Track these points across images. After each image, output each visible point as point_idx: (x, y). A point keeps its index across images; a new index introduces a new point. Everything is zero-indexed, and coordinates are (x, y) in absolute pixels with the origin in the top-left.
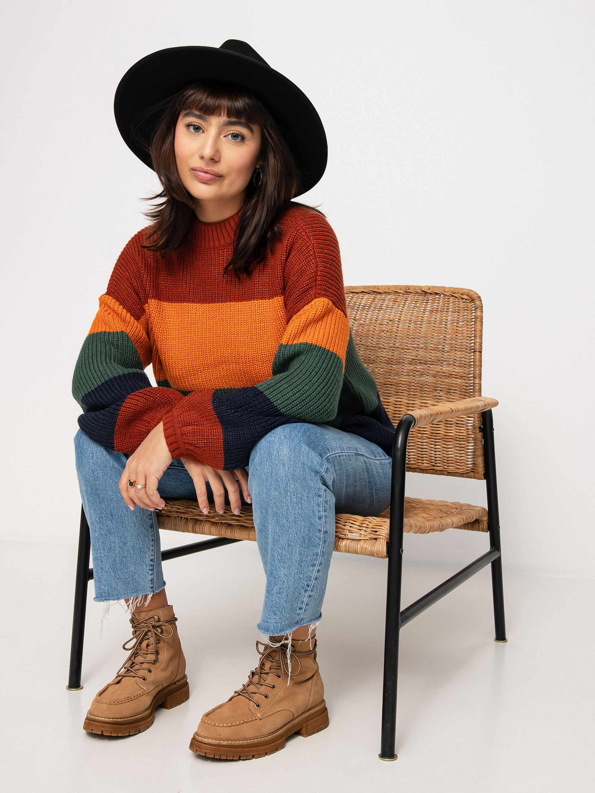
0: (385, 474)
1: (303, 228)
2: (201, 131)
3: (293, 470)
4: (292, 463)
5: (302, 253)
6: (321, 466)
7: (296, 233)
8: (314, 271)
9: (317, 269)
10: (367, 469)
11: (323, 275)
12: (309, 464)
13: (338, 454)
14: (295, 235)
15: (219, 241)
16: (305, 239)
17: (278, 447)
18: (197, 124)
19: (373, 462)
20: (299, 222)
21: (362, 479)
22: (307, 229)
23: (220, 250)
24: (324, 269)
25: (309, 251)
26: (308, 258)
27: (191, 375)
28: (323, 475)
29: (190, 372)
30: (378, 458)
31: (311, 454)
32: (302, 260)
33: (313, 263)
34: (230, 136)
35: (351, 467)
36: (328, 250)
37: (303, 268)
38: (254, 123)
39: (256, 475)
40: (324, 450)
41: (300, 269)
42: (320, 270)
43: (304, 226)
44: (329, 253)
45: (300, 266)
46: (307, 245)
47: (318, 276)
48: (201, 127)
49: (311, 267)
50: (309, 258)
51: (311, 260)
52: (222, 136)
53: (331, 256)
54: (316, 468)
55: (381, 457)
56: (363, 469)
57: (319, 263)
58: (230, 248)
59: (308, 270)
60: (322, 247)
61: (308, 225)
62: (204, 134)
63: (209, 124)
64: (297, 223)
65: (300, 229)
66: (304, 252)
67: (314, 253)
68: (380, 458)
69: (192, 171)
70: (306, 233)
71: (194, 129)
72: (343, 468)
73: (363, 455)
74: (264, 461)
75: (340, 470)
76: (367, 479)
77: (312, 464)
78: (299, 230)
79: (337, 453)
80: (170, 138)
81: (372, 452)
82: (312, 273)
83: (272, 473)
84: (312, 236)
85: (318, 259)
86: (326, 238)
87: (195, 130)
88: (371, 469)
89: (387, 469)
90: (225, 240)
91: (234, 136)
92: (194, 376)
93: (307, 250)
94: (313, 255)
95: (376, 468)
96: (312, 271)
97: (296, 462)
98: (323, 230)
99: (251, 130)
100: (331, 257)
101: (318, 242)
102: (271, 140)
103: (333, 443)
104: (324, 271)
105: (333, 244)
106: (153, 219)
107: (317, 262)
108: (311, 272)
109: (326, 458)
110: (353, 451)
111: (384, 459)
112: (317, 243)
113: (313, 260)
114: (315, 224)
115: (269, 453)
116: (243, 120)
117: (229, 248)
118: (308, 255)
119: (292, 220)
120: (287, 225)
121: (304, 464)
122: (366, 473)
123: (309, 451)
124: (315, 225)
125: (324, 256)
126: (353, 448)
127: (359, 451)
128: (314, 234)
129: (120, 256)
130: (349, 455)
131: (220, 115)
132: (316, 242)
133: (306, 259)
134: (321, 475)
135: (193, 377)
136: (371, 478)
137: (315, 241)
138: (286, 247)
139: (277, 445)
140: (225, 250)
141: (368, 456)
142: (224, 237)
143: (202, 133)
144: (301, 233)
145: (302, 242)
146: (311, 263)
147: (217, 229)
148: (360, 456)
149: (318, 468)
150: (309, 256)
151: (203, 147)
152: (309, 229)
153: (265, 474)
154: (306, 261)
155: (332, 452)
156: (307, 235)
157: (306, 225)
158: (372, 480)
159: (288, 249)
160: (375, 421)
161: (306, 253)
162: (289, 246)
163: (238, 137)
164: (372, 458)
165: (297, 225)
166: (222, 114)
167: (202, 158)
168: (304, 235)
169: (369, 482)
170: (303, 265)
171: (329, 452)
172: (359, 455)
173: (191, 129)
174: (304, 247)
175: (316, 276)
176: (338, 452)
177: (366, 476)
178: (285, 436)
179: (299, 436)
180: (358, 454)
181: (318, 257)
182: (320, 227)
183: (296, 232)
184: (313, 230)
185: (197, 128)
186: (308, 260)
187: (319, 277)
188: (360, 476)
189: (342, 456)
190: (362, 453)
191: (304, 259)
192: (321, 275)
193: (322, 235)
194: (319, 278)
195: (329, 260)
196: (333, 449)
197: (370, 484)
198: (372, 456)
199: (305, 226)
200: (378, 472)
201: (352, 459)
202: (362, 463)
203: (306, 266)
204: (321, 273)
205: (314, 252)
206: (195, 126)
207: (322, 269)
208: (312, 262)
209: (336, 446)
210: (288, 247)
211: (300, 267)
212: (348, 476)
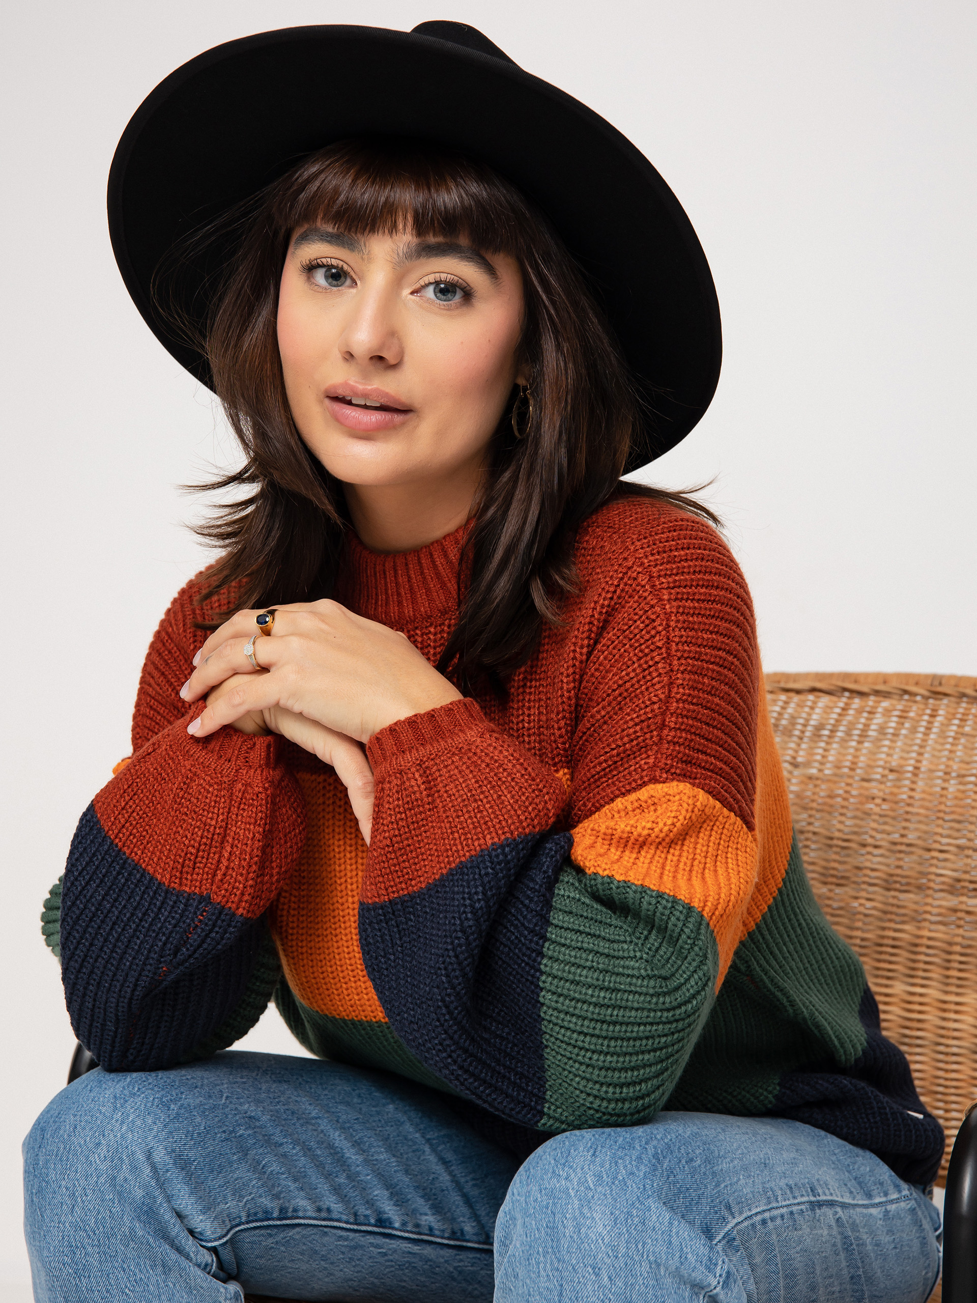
0: (898, 1246)
1: (642, 564)
2: (348, 282)
3: (626, 1284)
4: (622, 1260)
5: (631, 640)
6: (710, 1266)
7: (622, 579)
8: (660, 700)
9: (670, 691)
10: (845, 1243)
11: (685, 713)
12: (673, 1263)
13: (759, 1218)
14: (615, 583)
15: (414, 601)
16: (645, 598)
17: (577, 1212)
18: (334, 262)
19: (864, 1216)
20: (633, 543)
21: (831, 1277)
22: (656, 565)
23: (416, 628)
24: (689, 695)
25: (654, 637)
26: (646, 655)
27: (347, 980)
28: (717, 1294)
29: (346, 973)
30: (877, 1200)
31: (677, 1233)
32: (630, 659)
33: (660, 675)
34: (431, 289)
35: (798, 1249)
36: (711, 633)
37: (628, 685)
38: (497, 250)
39: (514, 1294)
40: (716, 1213)
41: (620, 686)
42: (678, 696)
43: (647, 557)
44: (715, 644)
45: (620, 678)
46: (647, 618)
47: (672, 714)
48: (346, 267)
49: (653, 685)
50: (649, 658)
51: (657, 663)
52: (406, 292)
53: (720, 649)
54: (693, 1275)
55: (886, 1194)
56: (834, 1245)
57: (679, 675)
58: (447, 622)
59: (642, 692)
60: (694, 623)
61: (659, 553)
62: (354, 291)
63: (365, 256)
64: (627, 548)
65: (632, 567)
66: (638, 637)
67: (668, 641)
68: (883, 1199)
69: (327, 401)
70: (651, 577)
71: (326, 277)
72: (775, 1256)
73: (831, 1204)
74: (538, 1253)
75: (768, 1262)
76: (845, 1272)
77: (682, 1264)
78: (629, 568)
79: (756, 1214)
80: (265, 312)
81: (860, 1183)
82: (654, 703)
83: (561, 1295)
84: (668, 588)
85: (675, 662)
86: (710, 595)
87: (330, 280)
88: (857, 1238)
89: (903, 1231)
90: (431, 601)
91: (444, 292)
92: (355, 982)
93: (648, 632)
94: (664, 650)
95: (871, 1233)
96: (655, 699)
97: (632, 1259)
98: (704, 569)
99: (491, 270)
100: (720, 653)
101: (684, 607)
102: (548, 297)
103: (742, 1182)
104: (690, 699)
105: (731, 610)
106: (221, 543)
107: (672, 670)
108: (650, 699)
109: (724, 1237)
110: (802, 1196)
111: (897, 1201)
112: (681, 610)
113: (660, 665)
114: (683, 549)
115: (552, 1228)
116: (464, 241)
117: (443, 624)
118: (648, 647)
119: (615, 536)
120: (599, 552)
121: (658, 1265)
122: (842, 1256)
123: (670, 1223)
124: (682, 553)
125: (696, 652)
126: (804, 1185)
127: (820, 1191)
128: (675, 581)
129: (152, 646)
130: (792, 1213)
131: (393, 229)
132: (679, 607)
133: (640, 659)
134: (711, 1294)
135: (353, 985)
136: (858, 1268)
137: (675, 604)
138: (590, 623)
139: (576, 1206)
140: (432, 630)
141: (847, 1200)
142: (428, 591)
143: (351, 287)
144: (635, 579)
145: (635, 605)
146: (655, 674)
147: (407, 569)
148: (825, 1209)
149: (699, 1274)
150: (652, 651)
151: (350, 324)
152: (662, 564)
153: (540, 1294)
154: (640, 666)
155: (741, 1213)
156: (653, 586)
157: (653, 555)
158: (860, 1272)
159: (594, 629)
160: (869, 1089)
161: (642, 641)
162: (598, 620)
163: (455, 292)
164: (861, 1202)
165: (625, 555)
166: (401, 226)
167: (349, 356)
168: (643, 586)
169: (852, 1278)
170: (628, 674)
171: (733, 1215)
172: (820, 1204)
173: (320, 277)
174: (638, 622)
175: (663, 714)
176: (758, 1210)
177: (844, 1264)
178: (599, 1177)
179: (642, 1174)
180: (818, 1202)
181: (679, 654)
182: (697, 559)
183: (620, 575)
184: (672, 569)
185: (337, 276)
186: (646, 662)
187: (673, 719)
188: (826, 1269)
189: (773, 1219)
190: (829, 1198)
191: (635, 659)
192: (679, 711)
193: (701, 583)
194: (671, 721)
195: (712, 663)
196: (744, 1203)
197: (854, 1284)
198: (858, 1197)
199: (651, 558)
200: (877, 1245)
201: (802, 1222)
202: (830, 1227)
203: (638, 681)
204: (681, 705)
205: (668, 638)
206: (329, 267)
207: (684, 695)
208: (656, 670)
209: (753, 1192)
210: (596, 623)
211: (620, 682)
212: (790, 1277)
